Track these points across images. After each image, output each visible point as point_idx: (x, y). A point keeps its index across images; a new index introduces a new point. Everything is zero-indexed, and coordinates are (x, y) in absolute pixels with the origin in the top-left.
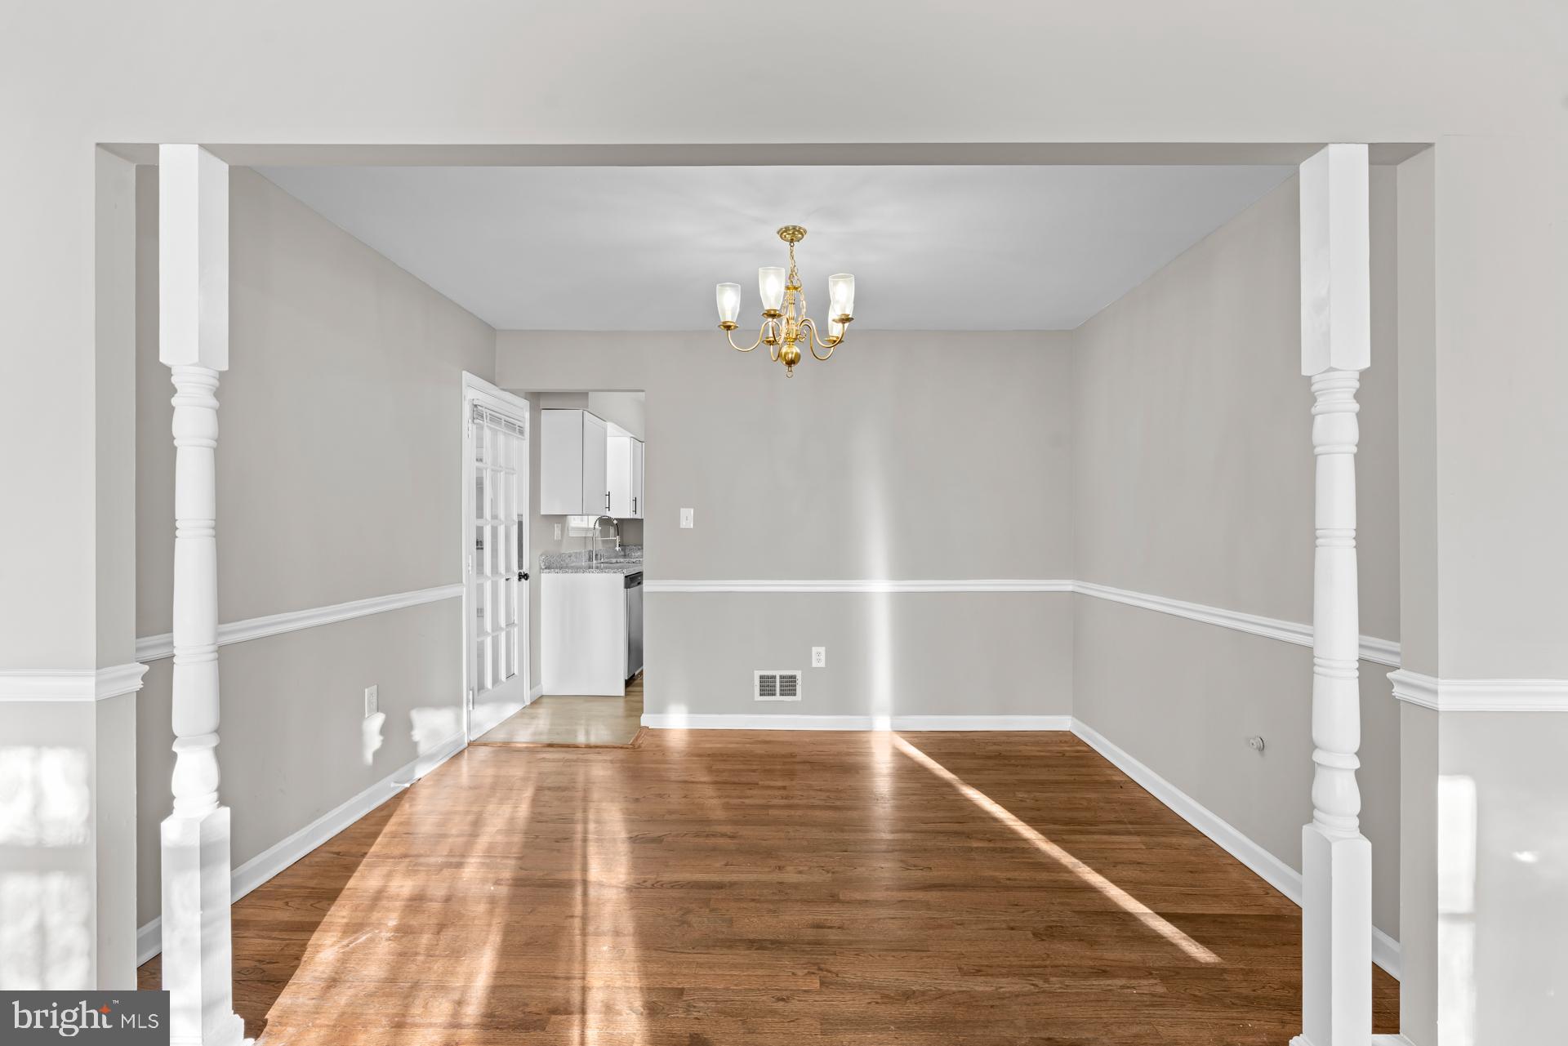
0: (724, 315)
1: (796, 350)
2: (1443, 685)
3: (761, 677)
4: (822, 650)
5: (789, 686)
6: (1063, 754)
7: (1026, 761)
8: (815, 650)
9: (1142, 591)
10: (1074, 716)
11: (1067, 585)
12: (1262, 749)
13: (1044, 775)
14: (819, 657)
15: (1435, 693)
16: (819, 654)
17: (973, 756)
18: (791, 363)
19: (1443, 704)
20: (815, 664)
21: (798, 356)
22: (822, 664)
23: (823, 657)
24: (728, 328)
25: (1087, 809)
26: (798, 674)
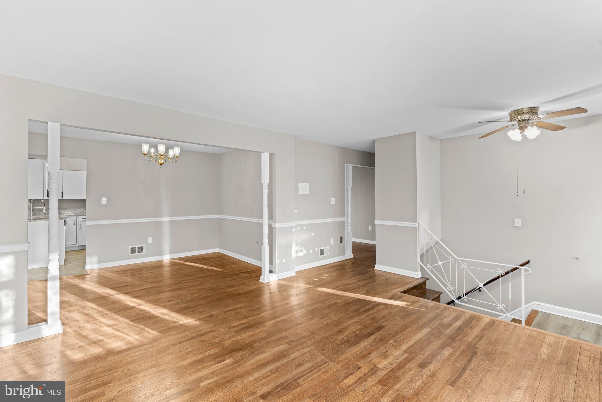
0: (144, 152)
1: (163, 161)
2: (277, 224)
3: (131, 248)
4: (151, 238)
5: (141, 250)
6: (218, 256)
7: (211, 258)
8: (149, 238)
9: (235, 216)
10: (219, 248)
11: (218, 216)
12: (257, 243)
13: (215, 260)
14: (150, 240)
15: (275, 225)
16: (150, 239)
17: (197, 259)
18: (161, 164)
19: (277, 227)
20: (149, 242)
21: (163, 163)
22: (151, 242)
23: (151, 240)
24: (145, 154)
25: (226, 263)
26: (144, 246)
